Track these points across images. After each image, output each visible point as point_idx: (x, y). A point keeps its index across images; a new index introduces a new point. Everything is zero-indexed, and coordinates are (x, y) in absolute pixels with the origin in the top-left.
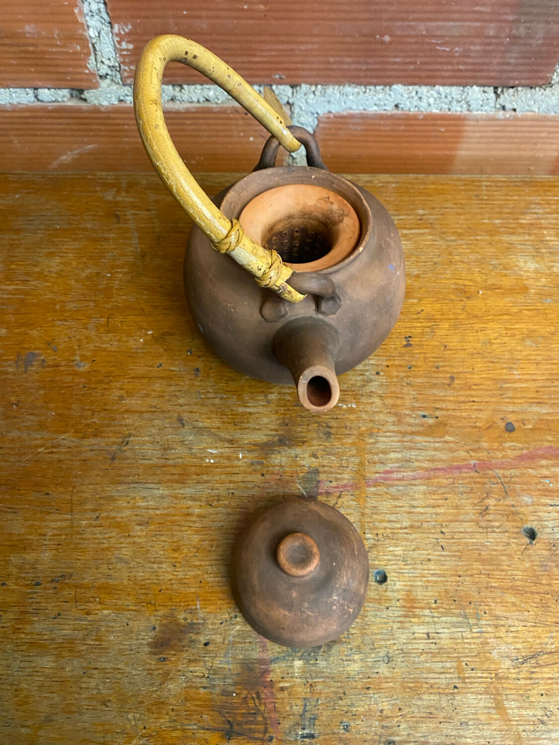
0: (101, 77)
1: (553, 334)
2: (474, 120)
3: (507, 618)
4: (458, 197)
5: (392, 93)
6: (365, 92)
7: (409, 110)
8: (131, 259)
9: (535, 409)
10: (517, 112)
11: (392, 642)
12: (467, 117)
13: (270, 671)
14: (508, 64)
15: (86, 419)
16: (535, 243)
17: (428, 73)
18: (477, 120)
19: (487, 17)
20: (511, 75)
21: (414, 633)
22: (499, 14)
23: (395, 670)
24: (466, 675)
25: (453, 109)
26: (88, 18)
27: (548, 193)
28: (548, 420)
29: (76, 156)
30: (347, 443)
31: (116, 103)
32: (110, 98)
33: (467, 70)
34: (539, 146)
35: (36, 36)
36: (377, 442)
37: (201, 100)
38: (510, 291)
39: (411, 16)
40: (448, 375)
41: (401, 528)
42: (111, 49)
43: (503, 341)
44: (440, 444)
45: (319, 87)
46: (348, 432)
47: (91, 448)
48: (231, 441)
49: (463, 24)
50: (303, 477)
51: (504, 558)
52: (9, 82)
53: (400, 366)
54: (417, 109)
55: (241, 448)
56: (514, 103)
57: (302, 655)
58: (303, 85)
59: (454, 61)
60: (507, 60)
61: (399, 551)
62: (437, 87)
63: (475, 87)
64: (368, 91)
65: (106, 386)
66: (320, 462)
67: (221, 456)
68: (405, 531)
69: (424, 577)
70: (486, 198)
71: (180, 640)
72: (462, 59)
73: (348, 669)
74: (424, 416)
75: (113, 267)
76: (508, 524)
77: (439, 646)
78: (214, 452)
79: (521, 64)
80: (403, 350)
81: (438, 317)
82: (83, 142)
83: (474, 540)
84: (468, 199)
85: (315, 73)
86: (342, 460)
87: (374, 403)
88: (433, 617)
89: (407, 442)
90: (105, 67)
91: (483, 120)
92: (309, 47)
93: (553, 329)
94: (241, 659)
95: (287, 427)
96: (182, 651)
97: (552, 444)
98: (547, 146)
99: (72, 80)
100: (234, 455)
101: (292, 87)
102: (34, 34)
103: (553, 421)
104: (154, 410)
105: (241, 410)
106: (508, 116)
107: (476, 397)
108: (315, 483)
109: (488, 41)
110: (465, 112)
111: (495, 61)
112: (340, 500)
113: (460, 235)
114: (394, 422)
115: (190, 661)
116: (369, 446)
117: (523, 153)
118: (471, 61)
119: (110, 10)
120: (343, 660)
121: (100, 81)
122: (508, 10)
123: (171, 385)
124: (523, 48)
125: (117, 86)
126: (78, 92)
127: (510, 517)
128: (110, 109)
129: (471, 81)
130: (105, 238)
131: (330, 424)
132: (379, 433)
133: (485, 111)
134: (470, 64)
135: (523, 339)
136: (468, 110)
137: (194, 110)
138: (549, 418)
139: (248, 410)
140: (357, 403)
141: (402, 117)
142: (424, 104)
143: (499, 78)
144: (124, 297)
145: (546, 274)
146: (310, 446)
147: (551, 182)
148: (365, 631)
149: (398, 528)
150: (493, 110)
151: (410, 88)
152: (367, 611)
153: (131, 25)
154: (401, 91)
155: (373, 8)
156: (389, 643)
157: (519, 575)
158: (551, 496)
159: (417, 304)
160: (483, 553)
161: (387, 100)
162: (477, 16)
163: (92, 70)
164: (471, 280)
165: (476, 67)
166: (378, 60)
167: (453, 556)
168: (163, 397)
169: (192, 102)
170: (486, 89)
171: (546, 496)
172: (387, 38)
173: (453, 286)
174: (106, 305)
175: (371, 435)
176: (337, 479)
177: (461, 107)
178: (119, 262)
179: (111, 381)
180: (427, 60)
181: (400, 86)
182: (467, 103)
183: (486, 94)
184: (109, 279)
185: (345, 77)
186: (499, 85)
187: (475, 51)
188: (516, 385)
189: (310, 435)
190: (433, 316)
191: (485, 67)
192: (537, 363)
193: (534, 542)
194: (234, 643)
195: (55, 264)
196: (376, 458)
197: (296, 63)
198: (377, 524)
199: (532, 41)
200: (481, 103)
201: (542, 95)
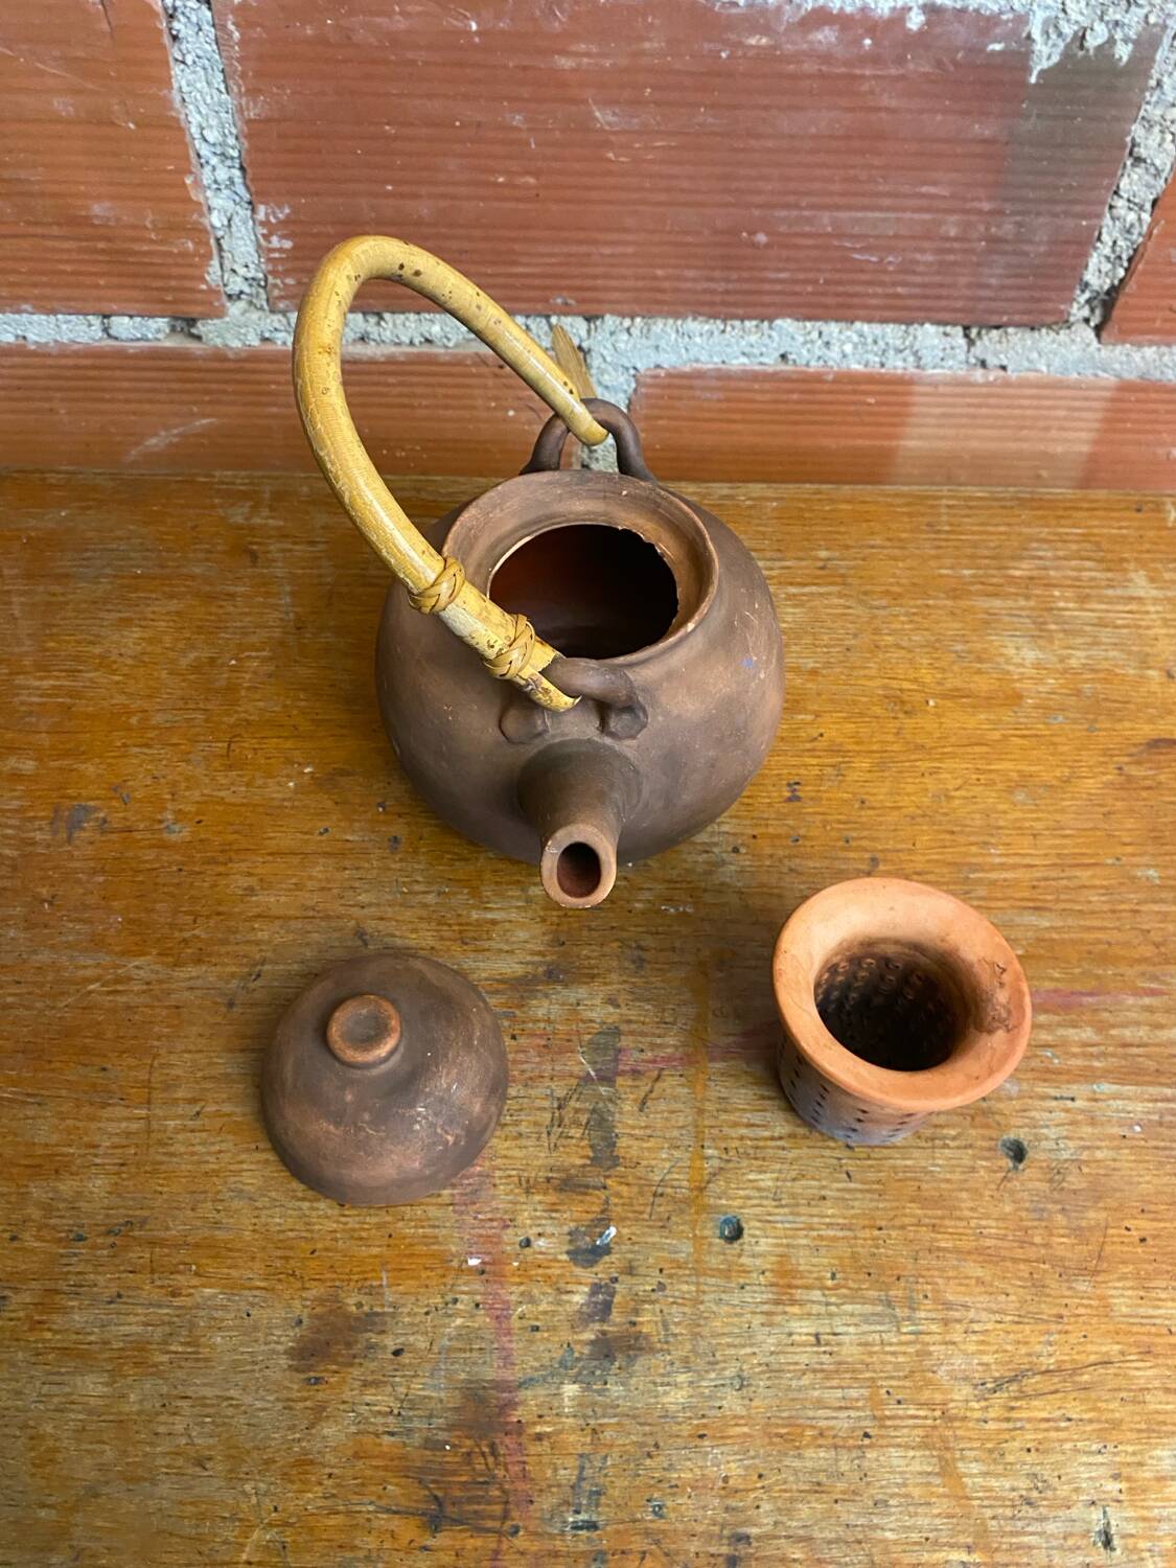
0: (230, 297)
1: (1068, 781)
2: (930, 384)
3: (966, 1307)
4: (894, 526)
5: (774, 334)
6: (723, 331)
7: (807, 365)
8: (277, 633)
9: (1030, 919)
10: (1009, 372)
11: (749, 1350)
12: (916, 378)
13: (516, 1404)
14: (988, 286)
15: (181, 930)
16: (1035, 614)
17: (840, 300)
18: (936, 385)
19: (943, 205)
20: (993, 305)
21: (790, 1334)
22: (964, 199)
23: (754, 1404)
24: (887, 1413)
25: (889, 364)
26: (209, 193)
27: (1063, 522)
28: (1053, 940)
29: (175, 440)
30: (675, 980)
31: (256, 343)
32: (245, 335)
33: (910, 296)
34: (1054, 433)
35: (112, 223)
36: (730, 977)
37: (416, 341)
38: (989, 701)
39: (804, 202)
40: (867, 856)
41: (772, 1138)
42: (251, 249)
43: (971, 794)
45: (638, 320)
46: (677, 960)
47: (191, 983)
49: (900, 215)
50: (590, 1042)
51: (964, 1195)
52: (56, 305)
53: (778, 836)
54: (821, 363)
56: (1002, 356)
57: (580, 1373)
58: (608, 317)
59: (887, 278)
60: (985, 280)
61: (767, 1180)
62: (858, 325)
63: (927, 326)
64: (729, 329)
65: (221, 869)
66: (622, 1015)
68: (779, 1143)
69: (813, 1229)
70: (947, 528)
71: (349, 1345)
72: (900, 277)
73: (665, 1400)
75: (241, 647)
76: (973, 1132)
77: (838, 1359)
79: (1011, 288)
80: (785, 808)
81: (850, 747)
82: (193, 415)
83: (909, 1162)
84: (912, 531)
85: (628, 295)
86: (664, 1010)
87: (727, 905)
88: (828, 1304)
90: (239, 280)
91: (946, 384)
92: (620, 250)
93: (1067, 771)
94: (463, 1381)
95: (561, 949)
96: (351, 1365)
97: (1060, 985)
98: (1071, 435)
99: (174, 302)
101: (588, 319)
102: (108, 219)
103: (1063, 942)
104: (311, 913)
105: (475, 915)
106: (991, 378)
108: (612, 1052)
109: (948, 245)
110: (912, 370)
111: (963, 280)
112: (659, 1086)
113: (897, 597)
114: (764, 940)
115: (366, 1384)
116: (715, 985)
117: (1025, 446)
118: (918, 279)
119: (252, 180)
120: (655, 1383)
121: (228, 304)
122: (981, 192)
123: (345, 869)
124: (1014, 260)
125: (260, 313)
126: (186, 324)
127: (977, 1119)
128: (243, 355)
129: (922, 314)
130: (228, 594)
131: (642, 943)
132: (735, 961)
133: (951, 368)
134: (915, 285)
135: (1010, 790)
136: (918, 367)
137: (402, 359)
138: (1055, 936)
139: (489, 916)
140: (697, 905)
141: (794, 376)
142: (834, 354)
143: (971, 311)
144: (261, 704)
145: (1057, 671)
146: (605, 984)
147: (1071, 500)
148: (697, 1330)
149: (766, 1139)
150: (964, 366)
151: (809, 325)
152: (704, 1292)
153: (290, 207)
154: (791, 330)
155: (735, 185)
156: (743, 1352)
157: (992, 1227)
158: (1054, 1081)
159: (811, 723)
160: (924, 1186)
161: (766, 346)
162: (924, 202)
163: (213, 284)
164: (915, 680)
165: (928, 291)
166: (745, 274)
167: (868, 1191)
168: (329, 889)
169: (398, 344)
170: (948, 329)
171: (1045, 1080)
172: (762, 238)
173: (881, 692)
174: (225, 719)
175: (720, 964)
176: (653, 1046)
177: (905, 360)
178: (254, 639)
179: (231, 860)
180: (837, 276)
181: (789, 321)
182: (915, 353)
183: (949, 339)
184: (233, 669)
185: (685, 303)
186: (974, 322)
187: (925, 263)
188: (993, 875)
189: (604, 963)
190: (841, 744)
191: (944, 292)
192: (1034, 836)
193: (1021, 1166)
194: (449, 1350)
195: (132, 640)
196: (729, 1007)
197: (595, 277)
198: (726, 1130)
199: (1027, 248)
200: (941, 355)
201: (1053, 341)
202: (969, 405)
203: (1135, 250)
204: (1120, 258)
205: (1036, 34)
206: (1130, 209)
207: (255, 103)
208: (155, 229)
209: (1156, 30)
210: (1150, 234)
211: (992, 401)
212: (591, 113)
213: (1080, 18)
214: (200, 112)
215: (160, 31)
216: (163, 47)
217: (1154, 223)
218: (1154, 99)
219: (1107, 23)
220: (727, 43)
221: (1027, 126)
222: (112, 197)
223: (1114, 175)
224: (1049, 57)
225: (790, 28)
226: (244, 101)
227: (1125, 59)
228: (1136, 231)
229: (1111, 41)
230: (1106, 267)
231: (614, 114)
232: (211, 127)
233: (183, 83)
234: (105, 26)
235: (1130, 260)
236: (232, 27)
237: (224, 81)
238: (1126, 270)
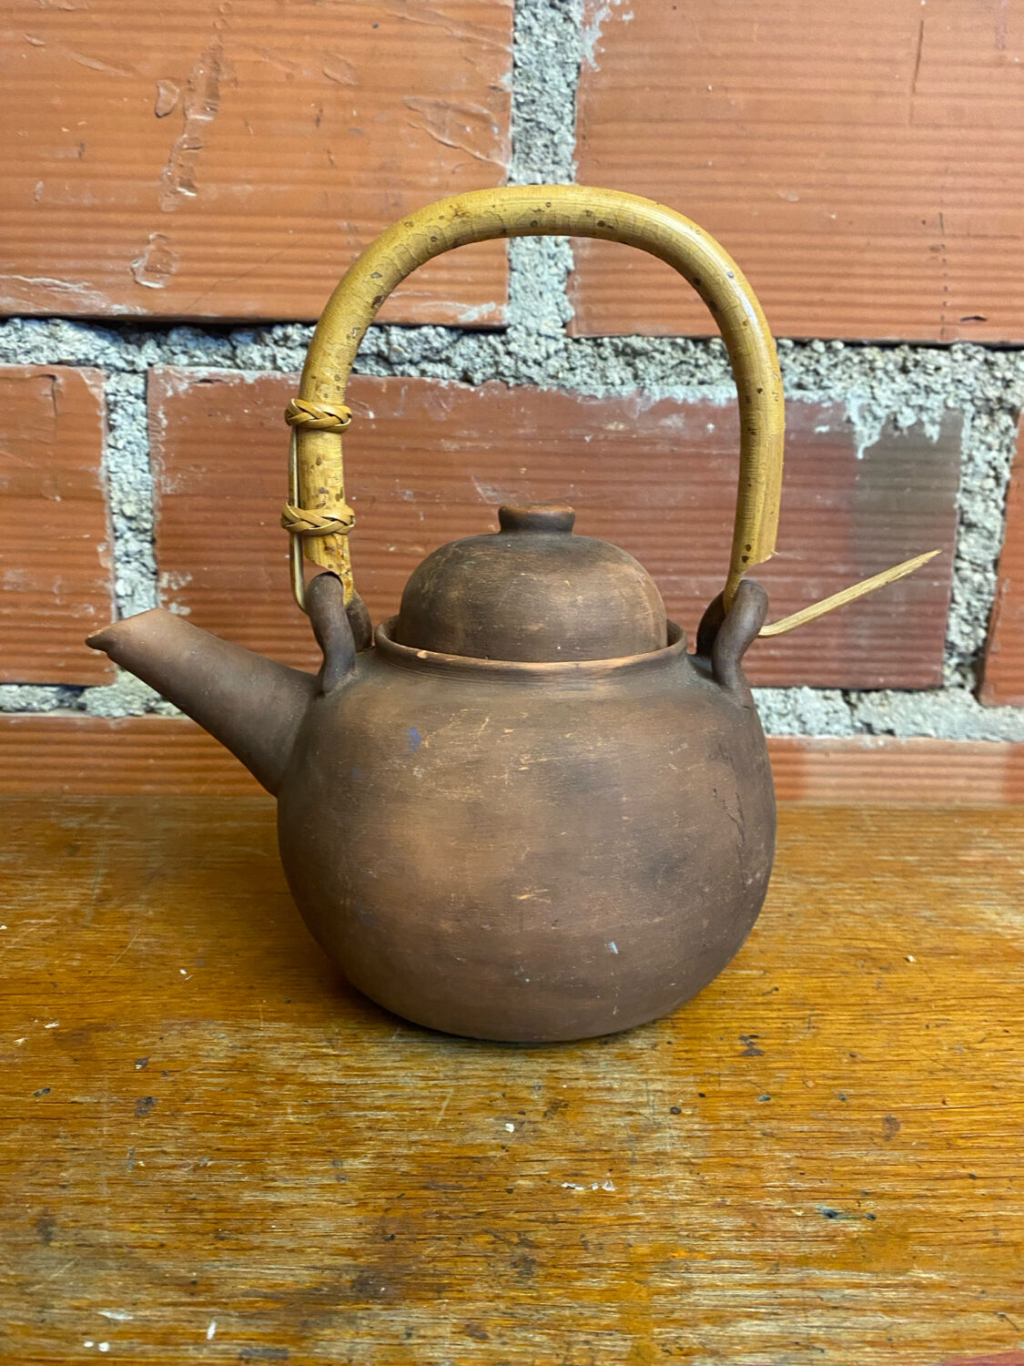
2: (819, 752)
4: (815, 828)
8: (72, 905)
10: (898, 738)
12: (804, 744)
14: (857, 647)
16: (1006, 888)
18: (825, 751)
19: (800, 568)
20: (870, 666)
22: (822, 564)
25: (775, 729)
26: (118, 563)
27: (1002, 824)
30: (588, 1291)
31: (141, 713)
32: (130, 703)
33: (784, 659)
35: (21, 590)
36: (690, 1288)
39: (671, 567)
40: (878, 1116)
43: (1002, 1046)
44: (904, 1294)
46: (593, 1260)
48: (191, 1287)
49: (762, 578)
53: (739, 1094)
55: (222, 1305)
56: (887, 719)
63: (806, 689)
66: (491, 1353)
67: (143, 1332)
74: (831, 1215)
78: (120, 1317)
79: (880, 648)
80: (741, 1062)
81: (820, 1001)
84: (836, 831)
86: (570, 1345)
87: (670, 1180)
89: (788, 1285)
91: (836, 751)
95: (389, 1246)
99: (65, 670)
100: (192, 1328)
102: (17, 585)
105: (247, 1197)
106: (881, 744)
107: (972, 1165)
110: (799, 736)
111: (833, 642)
113: (835, 876)
114: (739, 1230)
116: (663, 1299)
118: (789, 641)
119: (161, 551)
121: (119, 672)
122: (834, 557)
123: (58, 1137)
124: (878, 620)
126: (74, 693)
128: (125, 725)
129: (799, 677)
130: (27, 876)
131: (531, 1237)
132: (694, 1260)
133: (836, 734)
134: (788, 647)
136: (804, 732)
139: (272, 1198)
140: (620, 1180)
143: (847, 673)
144: (18, 964)
146: (461, 1301)
150: (851, 731)
153: (192, 574)
162: (782, 567)
164: (883, 940)
165: (802, 653)
168: (19, 1163)
170: (828, 693)
173: (842, 950)
175: (667, 1267)
177: (789, 725)
182: (799, 718)
183: (830, 702)
186: (852, 685)
189: (463, 1268)
191: (816, 653)
196: (691, 1337)
199: (890, 609)
200: (825, 718)
201: (934, 703)
202: (865, 775)
203: (990, 610)
204: (977, 619)
205: (855, 418)
206: (975, 571)
207: (173, 481)
208: (61, 594)
209: (956, 413)
210: (999, 594)
211: (885, 769)
212: (474, 488)
213: (890, 403)
214: (122, 490)
215: (99, 418)
216: (98, 431)
217: (1000, 582)
218: (970, 471)
219: (913, 407)
220: (591, 429)
221: (863, 496)
222: (25, 565)
223: (951, 539)
224: (870, 437)
225: (643, 414)
226: (163, 478)
227: (936, 438)
228: (986, 590)
229: (920, 423)
230: (967, 629)
231: (494, 490)
232: (130, 502)
233: (112, 464)
234: (52, 414)
235: (988, 619)
236: (161, 416)
237: (148, 463)
238: (987, 629)
